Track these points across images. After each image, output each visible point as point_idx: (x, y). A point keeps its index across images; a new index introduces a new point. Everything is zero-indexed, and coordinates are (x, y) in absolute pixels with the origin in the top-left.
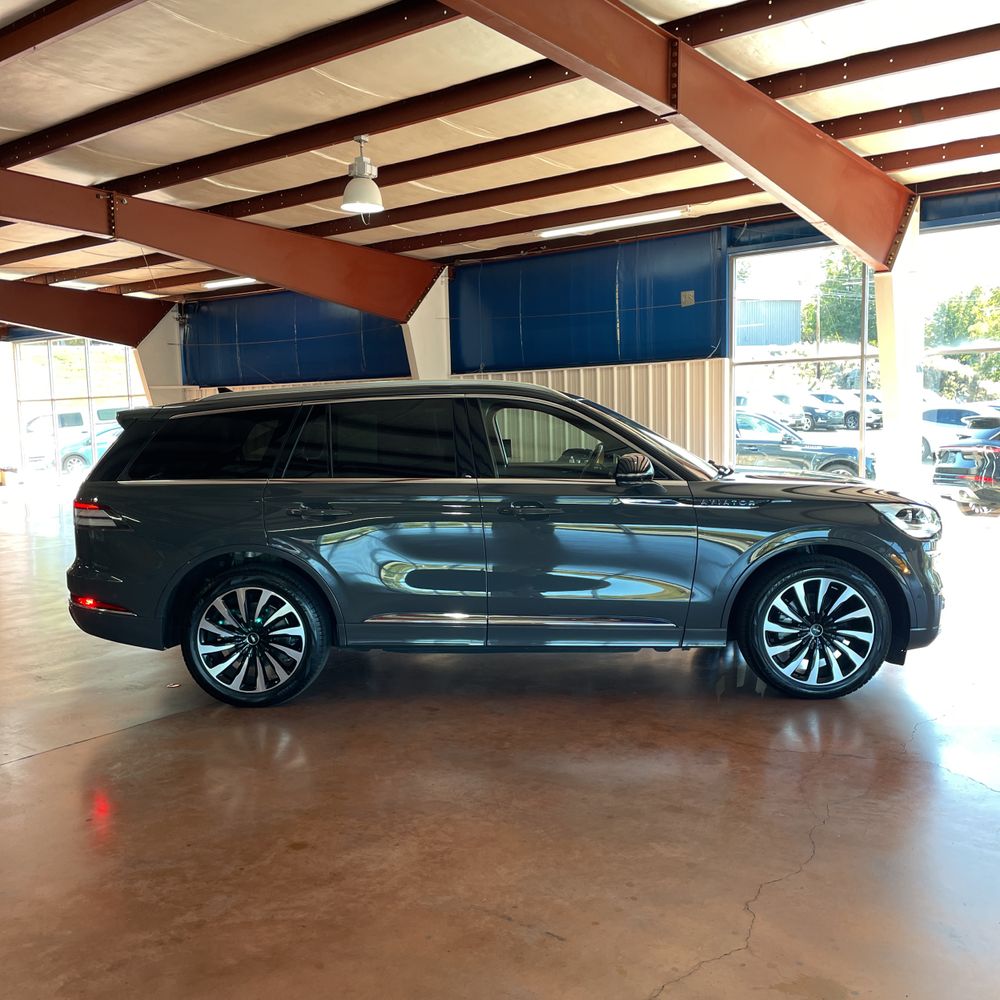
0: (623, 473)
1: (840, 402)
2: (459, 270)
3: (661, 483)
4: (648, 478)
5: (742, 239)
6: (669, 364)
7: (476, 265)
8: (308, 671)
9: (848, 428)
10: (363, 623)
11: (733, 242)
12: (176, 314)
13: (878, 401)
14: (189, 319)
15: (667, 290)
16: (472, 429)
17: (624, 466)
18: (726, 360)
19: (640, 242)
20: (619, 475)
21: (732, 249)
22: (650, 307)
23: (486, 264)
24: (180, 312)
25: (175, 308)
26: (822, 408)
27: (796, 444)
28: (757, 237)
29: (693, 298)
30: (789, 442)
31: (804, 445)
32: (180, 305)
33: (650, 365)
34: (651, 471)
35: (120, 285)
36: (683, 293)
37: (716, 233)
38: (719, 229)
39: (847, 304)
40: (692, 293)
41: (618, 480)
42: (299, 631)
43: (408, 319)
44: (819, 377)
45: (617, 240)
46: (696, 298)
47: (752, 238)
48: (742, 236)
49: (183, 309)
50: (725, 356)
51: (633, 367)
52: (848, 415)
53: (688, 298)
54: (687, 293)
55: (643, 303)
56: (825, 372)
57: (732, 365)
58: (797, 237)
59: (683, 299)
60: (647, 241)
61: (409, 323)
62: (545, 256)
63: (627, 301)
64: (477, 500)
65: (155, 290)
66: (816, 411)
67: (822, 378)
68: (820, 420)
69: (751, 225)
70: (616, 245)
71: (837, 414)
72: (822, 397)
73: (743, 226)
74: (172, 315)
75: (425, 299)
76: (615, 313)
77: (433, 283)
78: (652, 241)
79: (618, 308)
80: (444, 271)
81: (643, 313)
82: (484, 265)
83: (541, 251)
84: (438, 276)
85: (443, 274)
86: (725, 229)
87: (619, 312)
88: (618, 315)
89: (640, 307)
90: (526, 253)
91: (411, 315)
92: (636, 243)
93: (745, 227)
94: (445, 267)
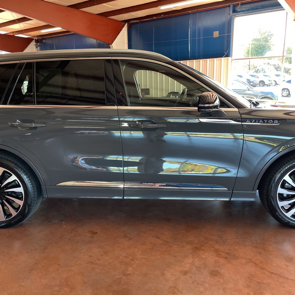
0: (203, 104)
1: (258, 78)
2: (131, 25)
3: (223, 109)
4: (216, 107)
5: (238, 10)
6: (208, 60)
7: (138, 23)
8: (27, 211)
9: (260, 86)
10: (56, 186)
11: (234, 11)
12: (35, 43)
13: (270, 77)
14: (39, 45)
15: (208, 31)
16: (115, 77)
17: (203, 100)
18: (230, 58)
19: (199, 12)
20: (200, 105)
21: (234, 14)
22: (202, 38)
24: (36, 42)
25: (34, 41)
26: (252, 79)
27: (251, 90)
28: (244, 9)
29: (218, 34)
30: (249, 90)
31: (253, 91)
32: (36, 40)
33: (201, 60)
34: (217, 102)
35: (13, 32)
36: (214, 32)
37: (228, 8)
38: (229, 6)
39: (259, 46)
40: (218, 32)
41: (199, 108)
42: (21, 190)
43: (112, 43)
44: (249, 70)
45: (190, 12)
47: (242, 10)
48: (238, 9)
49: (37, 41)
50: (229, 57)
51: (194, 61)
52: (260, 81)
53: (216, 34)
54: (216, 32)
55: (199, 36)
56: (251, 68)
57: (232, 60)
58: (260, 9)
59: (214, 35)
60: (201, 12)
61: (113, 45)
62: (162, 18)
63: (193, 35)
64: (117, 119)
65: (25, 34)
66: (250, 80)
67: (250, 70)
68: (251, 83)
69: (242, 4)
70: (189, 14)
71: (257, 81)
72: (252, 76)
73: (239, 4)
74: (33, 43)
75: (118, 36)
76: (188, 40)
77: (122, 29)
78: (203, 11)
79: (189, 38)
80: (126, 25)
81: (199, 40)
82: (140, 23)
83: (161, 17)
84: (124, 27)
85: (125, 26)
86: (232, 6)
87: (190, 40)
88: (189, 41)
89: (198, 38)
90: (156, 18)
91: (113, 41)
92: (197, 12)
93: (239, 6)
94: (126, 24)
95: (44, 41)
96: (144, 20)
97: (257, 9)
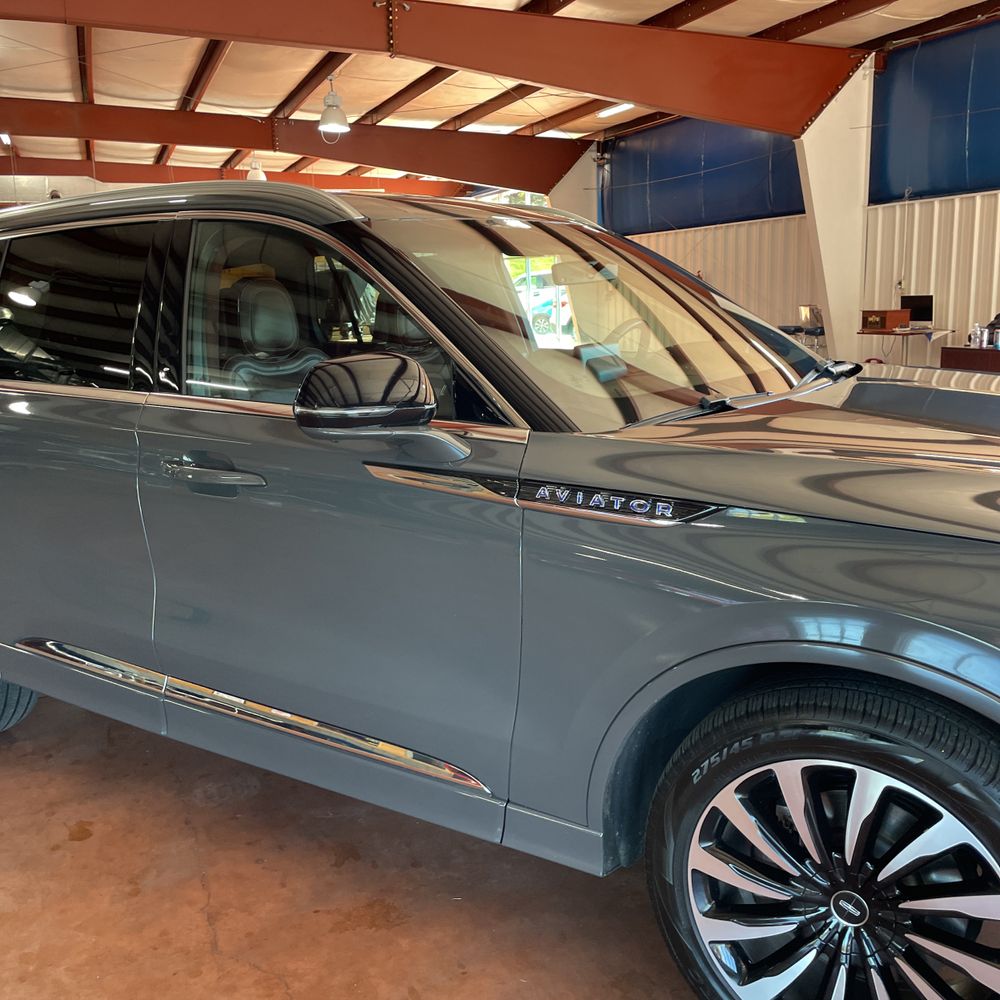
2: (890, 55)
7: (914, 45)
12: (595, 154)
14: (607, 159)
23: (927, 42)
24: (598, 151)
25: (594, 147)
32: (598, 142)
43: (803, 132)
49: (603, 147)
61: (803, 137)
74: (592, 154)
75: (833, 102)
77: (849, 77)
80: (869, 59)
82: (922, 45)
84: (858, 67)
85: (866, 64)
90: (984, 18)
91: (808, 126)
94: (869, 54)
95: (622, 144)
96: (939, 31)
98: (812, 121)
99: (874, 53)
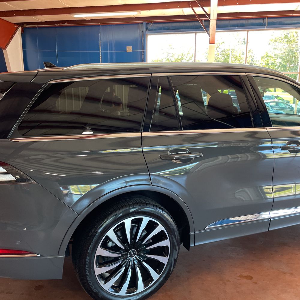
2: (26, 28)
5: (151, 28)
11: (147, 29)
19: (109, 25)
21: (147, 31)
22: (114, 51)
28: (156, 28)
29: (131, 49)
36: (127, 47)
37: (140, 25)
38: (142, 23)
40: (131, 47)
43: (6, 47)
45: (99, 23)
46: (133, 49)
47: (154, 28)
53: (129, 49)
54: (129, 47)
55: (111, 49)
58: (171, 29)
59: (127, 49)
60: (111, 25)
61: (7, 49)
62: (66, 27)
63: (105, 48)
69: (154, 23)
70: (99, 26)
73: (151, 23)
76: (99, 52)
77: (15, 33)
78: (114, 25)
79: (100, 51)
81: (111, 53)
82: (38, 28)
83: (65, 25)
84: (17, 30)
85: (19, 30)
86: (144, 24)
87: (101, 52)
88: (100, 54)
89: (110, 51)
90: (58, 25)
92: (107, 25)
93: (152, 23)
94: (19, 27)
96: (43, 25)
97: (168, 29)
98: (8, 45)
99: (20, 27)
